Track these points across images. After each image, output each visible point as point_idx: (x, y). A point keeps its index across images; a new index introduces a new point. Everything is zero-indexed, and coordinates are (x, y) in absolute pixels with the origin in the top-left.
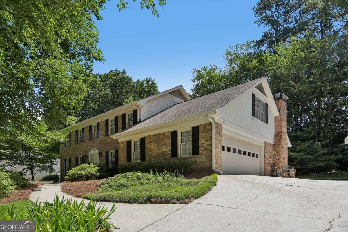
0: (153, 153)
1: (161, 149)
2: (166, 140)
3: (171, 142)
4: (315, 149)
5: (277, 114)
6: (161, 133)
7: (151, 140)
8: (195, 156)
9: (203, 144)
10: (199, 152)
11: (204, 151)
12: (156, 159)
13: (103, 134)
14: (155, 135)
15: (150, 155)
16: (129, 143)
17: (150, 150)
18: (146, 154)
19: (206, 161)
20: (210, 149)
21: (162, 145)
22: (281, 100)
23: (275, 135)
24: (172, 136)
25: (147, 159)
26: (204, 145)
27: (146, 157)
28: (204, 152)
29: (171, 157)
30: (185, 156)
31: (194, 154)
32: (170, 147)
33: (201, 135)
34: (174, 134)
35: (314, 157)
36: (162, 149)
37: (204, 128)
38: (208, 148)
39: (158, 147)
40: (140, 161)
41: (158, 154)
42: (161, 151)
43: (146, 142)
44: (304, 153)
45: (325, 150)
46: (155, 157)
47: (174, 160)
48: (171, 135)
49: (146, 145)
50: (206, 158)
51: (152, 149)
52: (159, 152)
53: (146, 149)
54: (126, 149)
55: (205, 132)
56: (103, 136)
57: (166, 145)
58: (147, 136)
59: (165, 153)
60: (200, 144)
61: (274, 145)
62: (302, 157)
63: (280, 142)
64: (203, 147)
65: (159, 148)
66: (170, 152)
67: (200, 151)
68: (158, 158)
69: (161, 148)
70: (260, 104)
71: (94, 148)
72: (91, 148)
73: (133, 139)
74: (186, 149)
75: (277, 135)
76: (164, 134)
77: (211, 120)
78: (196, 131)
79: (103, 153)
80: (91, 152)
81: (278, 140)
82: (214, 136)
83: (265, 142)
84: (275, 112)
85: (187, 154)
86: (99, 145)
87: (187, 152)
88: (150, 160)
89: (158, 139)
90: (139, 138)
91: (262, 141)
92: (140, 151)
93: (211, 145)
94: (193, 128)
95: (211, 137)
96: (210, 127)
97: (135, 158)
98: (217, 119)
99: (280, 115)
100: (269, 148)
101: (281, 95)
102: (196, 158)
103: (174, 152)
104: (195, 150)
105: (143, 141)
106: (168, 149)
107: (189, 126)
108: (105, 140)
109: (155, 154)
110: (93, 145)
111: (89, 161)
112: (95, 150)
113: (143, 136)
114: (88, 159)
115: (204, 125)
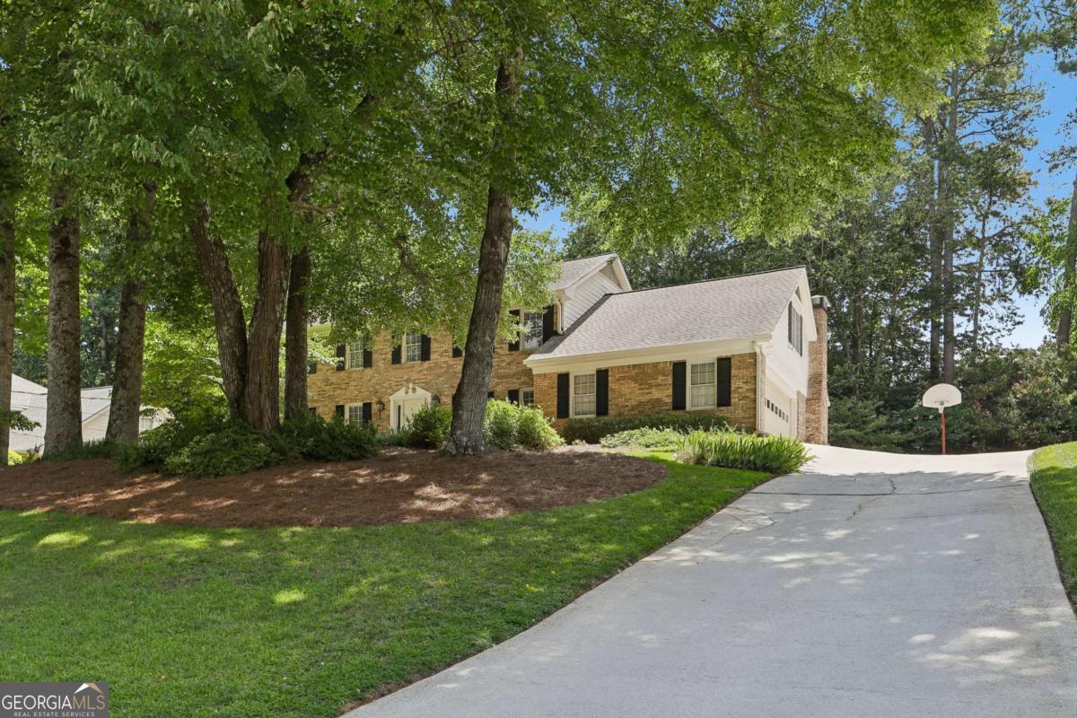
0: (627, 400)
1: (648, 393)
2: (661, 378)
3: (671, 382)
4: (862, 417)
5: (814, 337)
6: (648, 364)
7: (623, 375)
8: (722, 408)
9: (739, 388)
10: (730, 401)
11: (740, 400)
12: (636, 412)
13: (446, 351)
14: (635, 366)
15: (620, 405)
16: (563, 379)
17: (621, 395)
18: (610, 403)
19: (743, 418)
20: (753, 396)
21: (651, 386)
22: (822, 310)
23: (810, 380)
24: (673, 370)
25: (612, 411)
26: (740, 390)
27: (609, 407)
28: (741, 402)
29: (671, 407)
30: (699, 408)
31: (720, 404)
32: (670, 391)
33: (734, 372)
34: (679, 368)
35: (862, 433)
36: (650, 393)
37: (740, 361)
38: (748, 395)
39: (642, 389)
40: (592, 416)
41: (641, 404)
42: (648, 397)
43: (610, 378)
44: (843, 425)
45: (883, 420)
46: (633, 409)
47: (679, 413)
48: (671, 368)
49: (610, 385)
50: (744, 412)
51: (625, 395)
52: (644, 399)
53: (610, 393)
54: (556, 390)
55: (743, 368)
56: (441, 355)
57: (660, 387)
58: (612, 368)
59: (658, 401)
60: (732, 389)
61: (808, 400)
62: (841, 433)
63: (820, 395)
64: (739, 393)
65: (643, 391)
66: (669, 400)
67: (733, 400)
68: (639, 412)
69: (647, 391)
70: (794, 318)
71: (411, 385)
72: (399, 385)
73: (574, 371)
74: (700, 396)
75: (814, 381)
76: (655, 365)
77: (758, 350)
78: (724, 365)
79: (443, 399)
80: (401, 394)
81: (814, 390)
82: (759, 375)
83: (798, 393)
84: (810, 333)
85: (706, 404)
86: (430, 378)
87: (703, 400)
88: (620, 414)
89: (642, 374)
90: (590, 369)
91: (795, 390)
92: (593, 397)
93: (754, 391)
94: (720, 360)
95: (755, 377)
96: (752, 360)
97: (579, 410)
98: (764, 347)
99: (820, 339)
100: (803, 405)
101: (822, 299)
102: (725, 412)
103: (679, 401)
104: (724, 398)
105: (602, 376)
106: (665, 394)
107: (711, 356)
108: (452, 366)
109: (633, 402)
110: (405, 377)
111: (389, 416)
112: (414, 390)
113: (603, 365)
114: (386, 412)
115: (741, 355)
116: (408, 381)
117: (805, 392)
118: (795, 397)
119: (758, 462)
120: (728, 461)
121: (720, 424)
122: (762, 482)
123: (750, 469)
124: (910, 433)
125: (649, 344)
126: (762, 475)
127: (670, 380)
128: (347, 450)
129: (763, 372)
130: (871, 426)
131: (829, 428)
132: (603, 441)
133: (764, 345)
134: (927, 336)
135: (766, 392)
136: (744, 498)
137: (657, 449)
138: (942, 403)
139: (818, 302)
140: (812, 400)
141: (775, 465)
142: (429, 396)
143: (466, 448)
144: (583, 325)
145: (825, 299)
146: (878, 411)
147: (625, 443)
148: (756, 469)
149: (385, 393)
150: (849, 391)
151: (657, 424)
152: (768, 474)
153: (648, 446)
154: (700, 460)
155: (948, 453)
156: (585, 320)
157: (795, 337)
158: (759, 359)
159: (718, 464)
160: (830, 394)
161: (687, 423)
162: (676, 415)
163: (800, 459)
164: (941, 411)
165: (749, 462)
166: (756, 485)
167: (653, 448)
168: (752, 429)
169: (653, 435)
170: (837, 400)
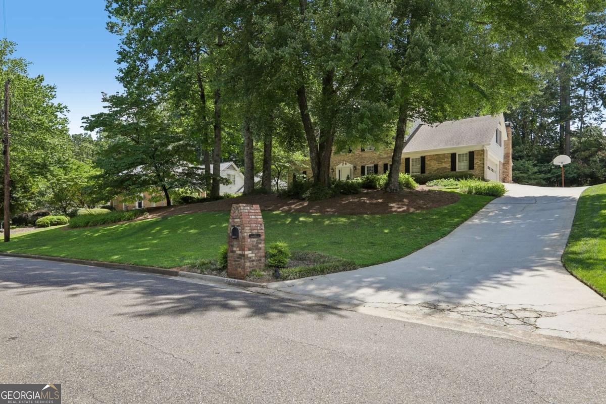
0: (433, 168)
2: (446, 159)
5: (506, 138)
6: (441, 154)
7: (431, 158)
9: (477, 163)
12: (437, 172)
14: (436, 155)
15: (430, 169)
16: (407, 160)
17: (430, 166)
18: (426, 169)
19: (480, 174)
20: (483, 166)
21: (442, 162)
22: (509, 128)
23: (504, 156)
25: (427, 172)
28: (478, 168)
29: (450, 170)
30: (461, 170)
31: (470, 169)
32: (450, 164)
33: (475, 157)
34: (453, 156)
37: (478, 153)
38: (481, 165)
40: (419, 174)
41: (438, 169)
42: (442, 166)
43: (426, 160)
45: (536, 169)
46: (435, 171)
47: (454, 173)
48: (450, 155)
49: (426, 162)
50: (479, 171)
51: (432, 166)
52: (439, 167)
53: (426, 165)
54: (405, 163)
55: (479, 155)
57: (446, 163)
58: (427, 156)
59: (445, 168)
60: (475, 163)
61: (504, 164)
62: (518, 175)
63: (508, 162)
64: (477, 165)
65: (439, 164)
66: (450, 167)
67: (475, 168)
68: (439, 172)
69: (441, 164)
70: (498, 132)
71: (344, 162)
72: (340, 162)
73: (412, 157)
74: (462, 166)
75: (506, 156)
76: (444, 154)
77: (485, 149)
78: (471, 155)
79: (358, 167)
80: (340, 166)
81: (506, 160)
82: (485, 158)
83: (500, 162)
84: (504, 137)
85: (464, 169)
86: (352, 159)
87: (463, 167)
88: (430, 173)
89: (439, 158)
90: (418, 156)
91: (499, 160)
92: (419, 166)
93: (484, 164)
94: (470, 152)
95: (484, 159)
96: (483, 152)
97: (414, 170)
98: (487, 148)
99: (508, 140)
100: (502, 166)
101: (509, 123)
102: (471, 172)
103: (453, 168)
104: (471, 166)
105: (423, 159)
106: (448, 165)
107: (466, 151)
108: (361, 155)
109: (435, 168)
110: (342, 159)
111: (336, 174)
112: (346, 164)
113: (423, 155)
114: (334, 172)
115: (478, 150)
116: (343, 160)
117: (502, 161)
118: (498, 163)
119: (490, 193)
120: (480, 193)
121: (471, 177)
122: (492, 200)
123: (487, 195)
124: (549, 174)
125: (442, 146)
126: (492, 197)
127: (450, 160)
128: (352, 191)
129: (487, 156)
130: (530, 172)
131: (513, 173)
132: (427, 184)
133: (487, 147)
134: (558, 129)
135: (488, 163)
136: (488, 205)
137: (449, 187)
138: (562, 163)
139: (508, 124)
140: (505, 164)
141: (496, 194)
142: (352, 166)
143: (393, 190)
144: (413, 138)
145: (511, 123)
146: (535, 165)
147: (436, 185)
148: (490, 195)
149: (334, 165)
150: (521, 157)
151: (446, 177)
152: (494, 197)
153: (445, 186)
154: (470, 192)
155: (564, 187)
156: (412, 137)
157: (498, 141)
158: (485, 152)
159: (476, 194)
160: (513, 158)
161: (459, 177)
162: (453, 173)
163: (503, 191)
164: (561, 166)
165: (487, 193)
166: (491, 201)
167: (447, 187)
168: (484, 179)
169: (446, 182)
170: (516, 161)
